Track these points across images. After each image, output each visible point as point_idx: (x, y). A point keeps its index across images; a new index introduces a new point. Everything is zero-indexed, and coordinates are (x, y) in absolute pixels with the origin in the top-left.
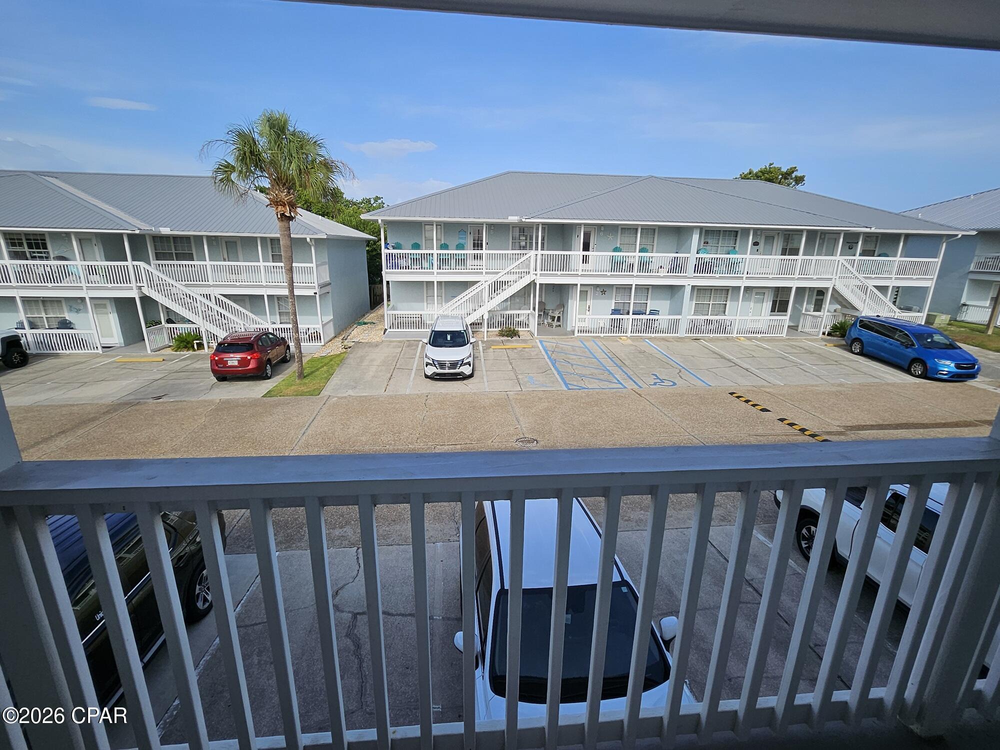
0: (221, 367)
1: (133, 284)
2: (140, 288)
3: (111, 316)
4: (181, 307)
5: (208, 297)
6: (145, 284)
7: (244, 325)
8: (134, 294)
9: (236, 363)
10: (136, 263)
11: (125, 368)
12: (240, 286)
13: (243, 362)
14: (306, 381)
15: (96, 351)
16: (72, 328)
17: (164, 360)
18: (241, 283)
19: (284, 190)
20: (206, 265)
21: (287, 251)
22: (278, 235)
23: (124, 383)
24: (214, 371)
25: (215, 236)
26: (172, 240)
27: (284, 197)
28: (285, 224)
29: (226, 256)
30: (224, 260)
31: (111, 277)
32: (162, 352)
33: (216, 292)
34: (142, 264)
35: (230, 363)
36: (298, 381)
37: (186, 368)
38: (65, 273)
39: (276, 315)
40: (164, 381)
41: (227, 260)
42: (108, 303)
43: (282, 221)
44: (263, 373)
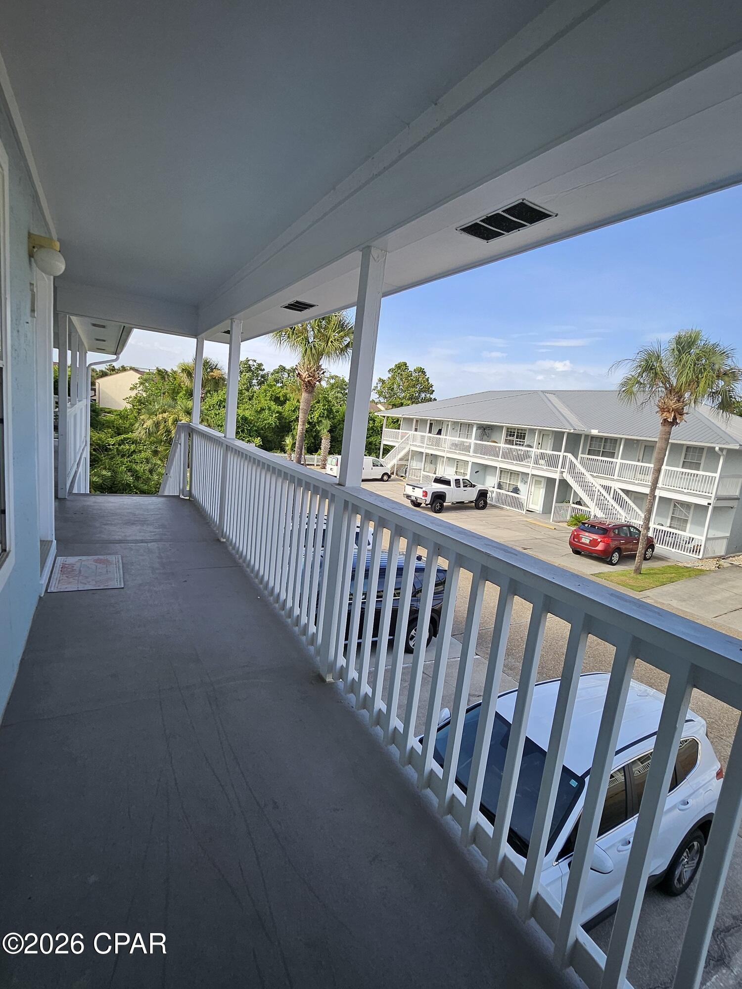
0: (576, 541)
1: (559, 469)
2: (562, 472)
3: (541, 490)
4: (583, 492)
5: (608, 489)
6: (566, 470)
7: (626, 517)
8: (556, 476)
9: (588, 542)
10: (566, 454)
11: (527, 526)
12: (638, 485)
13: (594, 543)
14: (640, 577)
15: (522, 512)
16: (518, 494)
17: (555, 529)
18: (640, 482)
19: (674, 398)
20: (616, 462)
21: (660, 453)
22: (656, 440)
23: (518, 534)
24: (571, 543)
25: (637, 440)
26: (590, 438)
27: (672, 404)
28: (667, 428)
29: (641, 458)
30: (639, 461)
31: (552, 462)
32: (560, 524)
33: (616, 486)
34: (569, 455)
35: (583, 540)
36: (633, 575)
37: (563, 538)
38: (526, 456)
39: (667, 518)
40: (540, 541)
41: (641, 461)
42: (543, 480)
43: (664, 425)
44: (608, 558)
